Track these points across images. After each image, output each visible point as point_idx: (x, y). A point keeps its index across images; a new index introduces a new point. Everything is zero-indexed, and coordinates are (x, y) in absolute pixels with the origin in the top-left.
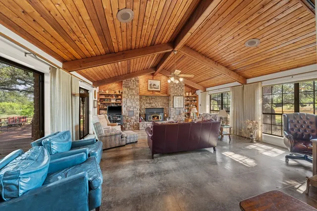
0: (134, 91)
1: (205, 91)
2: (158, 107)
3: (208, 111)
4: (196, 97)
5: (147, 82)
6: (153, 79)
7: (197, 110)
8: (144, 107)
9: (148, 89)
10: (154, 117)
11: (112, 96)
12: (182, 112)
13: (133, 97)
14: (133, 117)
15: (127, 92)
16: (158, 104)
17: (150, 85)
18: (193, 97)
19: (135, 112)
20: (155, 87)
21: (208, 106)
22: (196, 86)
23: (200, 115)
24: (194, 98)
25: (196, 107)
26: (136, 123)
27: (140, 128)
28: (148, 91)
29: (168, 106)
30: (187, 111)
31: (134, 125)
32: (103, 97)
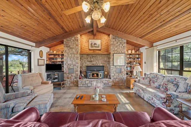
0: (74, 50)
1: (152, 46)
2: (98, 65)
3: (156, 70)
4: (140, 54)
5: (88, 42)
6: (94, 39)
7: (142, 68)
8: (85, 65)
9: (89, 48)
10: (93, 74)
11: (59, 55)
12: (123, 70)
13: (73, 55)
14: (73, 75)
15: (68, 51)
16: (99, 62)
17: (91, 44)
18: (136, 54)
19: (75, 69)
20: (95, 46)
21: (156, 65)
22: (139, 41)
23: (145, 74)
24: (137, 56)
25: (140, 64)
26: (76, 80)
27: (79, 85)
28: (90, 50)
29: (109, 64)
30: (129, 69)
31: (75, 81)
32: (52, 56)
